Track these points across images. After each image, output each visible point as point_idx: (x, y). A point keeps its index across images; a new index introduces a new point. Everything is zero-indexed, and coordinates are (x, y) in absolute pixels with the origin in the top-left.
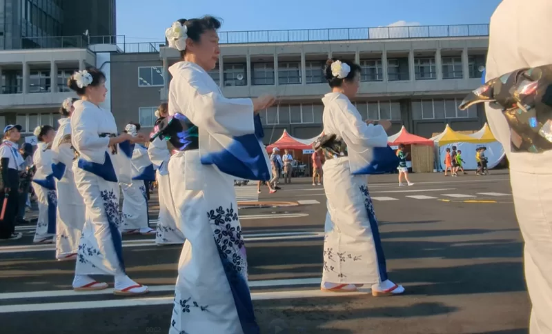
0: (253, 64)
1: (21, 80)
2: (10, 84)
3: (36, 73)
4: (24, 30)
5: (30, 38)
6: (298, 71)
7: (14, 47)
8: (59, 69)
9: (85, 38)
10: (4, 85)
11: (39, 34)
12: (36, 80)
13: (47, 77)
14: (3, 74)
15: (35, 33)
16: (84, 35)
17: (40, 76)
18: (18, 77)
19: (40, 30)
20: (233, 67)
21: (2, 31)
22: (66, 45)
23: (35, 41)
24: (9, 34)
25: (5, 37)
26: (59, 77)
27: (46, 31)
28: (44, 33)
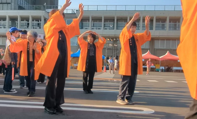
0: (117, 20)
1: (17, 23)
2: (13, 24)
3: (23, 20)
4: (19, 2)
5: (21, 5)
6: (139, 24)
7: (15, 9)
8: (33, 19)
9: (44, 7)
10: (10, 25)
11: (25, 4)
12: (23, 23)
13: (28, 22)
14: (10, 20)
15: (24, 3)
16: (44, 5)
17: (25, 22)
18: (16, 22)
19: (26, 2)
20: (108, 21)
21: (10, 2)
22: (36, 9)
23: (23, 7)
24: (13, 4)
25: (11, 5)
26: (33, 22)
27: (28, 3)
28: (28, 4)
